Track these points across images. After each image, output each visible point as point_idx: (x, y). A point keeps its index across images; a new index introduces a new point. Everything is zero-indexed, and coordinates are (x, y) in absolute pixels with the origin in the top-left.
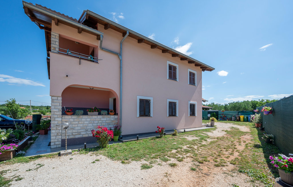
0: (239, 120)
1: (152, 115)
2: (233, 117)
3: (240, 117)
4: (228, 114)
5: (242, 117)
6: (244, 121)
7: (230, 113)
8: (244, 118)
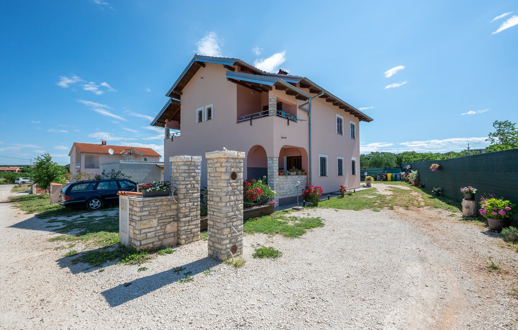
0: (386, 180)
1: (327, 174)
2: (378, 176)
3: (387, 175)
4: (371, 172)
5: (389, 175)
6: (392, 180)
7: (373, 170)
8: (392, 177)
